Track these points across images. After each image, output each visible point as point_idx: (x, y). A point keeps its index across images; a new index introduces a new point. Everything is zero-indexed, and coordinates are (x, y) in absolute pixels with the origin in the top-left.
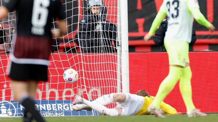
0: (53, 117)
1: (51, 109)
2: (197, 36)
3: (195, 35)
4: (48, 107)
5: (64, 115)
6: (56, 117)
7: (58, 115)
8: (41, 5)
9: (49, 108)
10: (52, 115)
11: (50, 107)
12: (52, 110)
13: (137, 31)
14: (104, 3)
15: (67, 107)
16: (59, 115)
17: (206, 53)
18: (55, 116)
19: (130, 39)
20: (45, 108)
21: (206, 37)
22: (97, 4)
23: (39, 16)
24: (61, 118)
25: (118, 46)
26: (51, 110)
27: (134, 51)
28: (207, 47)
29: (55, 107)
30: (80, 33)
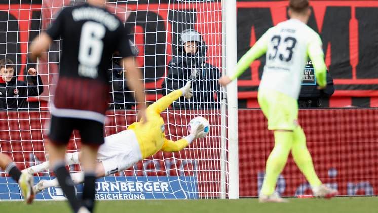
0: (130, 200)
1: (126, 189)
2: (335, 85)
3: (332, 84)
4: (122, 187)
5: (144, 198)
6: (134, 201)
7: (136, 198)
8: (93, 35)
9: (124, 188)
10: (128, 197)
11: (125, 186)
12: (128, 190)
13: (251, 79)
14: (203, 38)
15: (150, 187)
16: (138, 197)
17: (347, 111)
18: (132, 199)
19: (240, 89)
20: (117, 188)
21: (347, 87)
22: (192, 40)
23: (90, 51)
24: (141, 201)
25: (223, 99)
26: (126, 191)
27: (245, 107)
28: (350, 101)
29: (133, 186)
30: (169, 81)
